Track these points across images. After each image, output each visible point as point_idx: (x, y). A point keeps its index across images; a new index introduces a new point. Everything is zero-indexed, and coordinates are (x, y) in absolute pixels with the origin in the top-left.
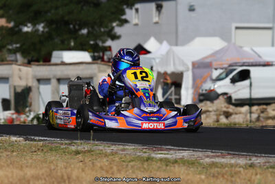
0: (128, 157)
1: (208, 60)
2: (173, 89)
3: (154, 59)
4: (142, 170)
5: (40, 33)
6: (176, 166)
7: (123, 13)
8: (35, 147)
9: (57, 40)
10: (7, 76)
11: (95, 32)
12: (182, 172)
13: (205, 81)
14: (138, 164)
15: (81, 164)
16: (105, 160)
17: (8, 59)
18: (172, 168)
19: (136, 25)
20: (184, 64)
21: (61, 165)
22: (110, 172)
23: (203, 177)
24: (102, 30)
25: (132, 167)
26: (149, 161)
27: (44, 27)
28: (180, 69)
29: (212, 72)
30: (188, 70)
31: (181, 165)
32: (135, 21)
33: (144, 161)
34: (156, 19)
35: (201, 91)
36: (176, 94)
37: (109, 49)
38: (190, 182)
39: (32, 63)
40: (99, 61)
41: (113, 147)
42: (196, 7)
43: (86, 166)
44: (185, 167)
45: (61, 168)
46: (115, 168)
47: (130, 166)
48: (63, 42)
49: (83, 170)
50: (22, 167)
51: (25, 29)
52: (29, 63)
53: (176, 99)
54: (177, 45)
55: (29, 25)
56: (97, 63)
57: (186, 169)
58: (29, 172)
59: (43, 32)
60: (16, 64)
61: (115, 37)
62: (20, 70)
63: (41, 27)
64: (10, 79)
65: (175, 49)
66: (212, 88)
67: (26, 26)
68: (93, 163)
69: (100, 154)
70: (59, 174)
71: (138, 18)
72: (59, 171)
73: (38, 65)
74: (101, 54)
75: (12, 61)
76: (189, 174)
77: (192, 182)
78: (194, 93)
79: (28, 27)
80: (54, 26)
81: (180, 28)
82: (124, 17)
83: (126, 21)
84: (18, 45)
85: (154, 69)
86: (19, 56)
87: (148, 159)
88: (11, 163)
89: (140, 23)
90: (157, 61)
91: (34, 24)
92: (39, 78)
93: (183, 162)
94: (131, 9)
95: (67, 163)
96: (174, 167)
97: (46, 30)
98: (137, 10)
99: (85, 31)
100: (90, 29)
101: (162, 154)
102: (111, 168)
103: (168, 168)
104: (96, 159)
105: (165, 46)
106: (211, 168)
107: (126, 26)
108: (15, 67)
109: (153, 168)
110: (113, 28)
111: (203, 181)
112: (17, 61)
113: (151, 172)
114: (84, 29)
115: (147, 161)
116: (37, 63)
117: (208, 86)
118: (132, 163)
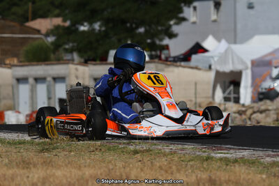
0: (187, 156)
1: (268, 58)
2: (232, 88)
3: (212, 57)
4: (202, 169)
5: (97, 31)
6: (237, 165)
7: (181, 11)
8: (93, 146)
9: (114, 39)
10: (63, 76)
11: (152, 31)
12: (243, 171)
13: (264, 80)
14: (198, 164)
15: (139, 163)
16: (163, 160)
17: (65, 58)
18: (233, 167)
19: (194, 23)
20: (243, 62)
21: (120, 164)
22: (169, 172)
23: (264, 176)
24: (160, 28)
25: (192, 166)
26: (209, 160)
27: (100, 26)
28: (238, 67)
29: (271, 70)
30: (247, 68)
31: (242, 164)
32: (193, 19)
33: (204, 160)
34: (214, 17)
35: (260, 90)
36: (234, 93)
37: (167, 47)
38: (251, 181)
39: (89, 62)
40: (157, 60)
41: (172, 147)
42: (255, 5)
43: (145, 166)
44: (246, 167)
45: (120, 168)
46: (174, 167)
47: (189, 166)
48: (119, 40)
49: (142, 170)
50: (80, 166)
51: (82, 28)
52: (86, 62)
53: (235, 98)
54: (235, 43)
55: (85, 24)
56: (154, 62)
57: (247, 169)
58: (88, 172)
59: (100, 31)
60: (72, 64)
61: (172, 36)
62: (77, 69)
63: (97, 26)
64: (67, 79)
65: (234, 47)
66: (272, 87)
67: (82, 25)
68: (152, 162)
69: (159, 153)
70: (118, 174)
71: (196, 16)
72: (117, 171)
73: (94, 64)
74: (158, 53)
75: (69, 60)
76: (249, 174)
77: (253, 181)
78: (253, 92)
79: (85, 26)
80: (111, 25)
81: (239, 26)
82: (181, 15)
83: (184, 19)
84: (75, 44)
85: (213, 67)
86: (75, 56)
87: (208, 158)
88: (69, 163)
89: (198, 21)
90: (216, 59)
91: (91, 24)
92: (96, 77)
93: (243, 161)
94: (189, 7)
95: (126, 162)
96: (235, 166)
97: (103, 29)
98: (195, 8)
99: (142, 30)
100: (148, 28)
101: (221, 153)
102: (170, 168)
103: (228, 167)
104: (155, 159)
105: (224, 45)
106: (272, 167)
107: (184, 24)
108: (72, 67)
109: (213, 167)
110: (170, 26)
111: (264, 181)
112: (73, 60)
113: (211, 171)
114: (141, 27)
115: (207, 160)
116: (94, 63)
117: (268, 84)
118: (191, 163)
